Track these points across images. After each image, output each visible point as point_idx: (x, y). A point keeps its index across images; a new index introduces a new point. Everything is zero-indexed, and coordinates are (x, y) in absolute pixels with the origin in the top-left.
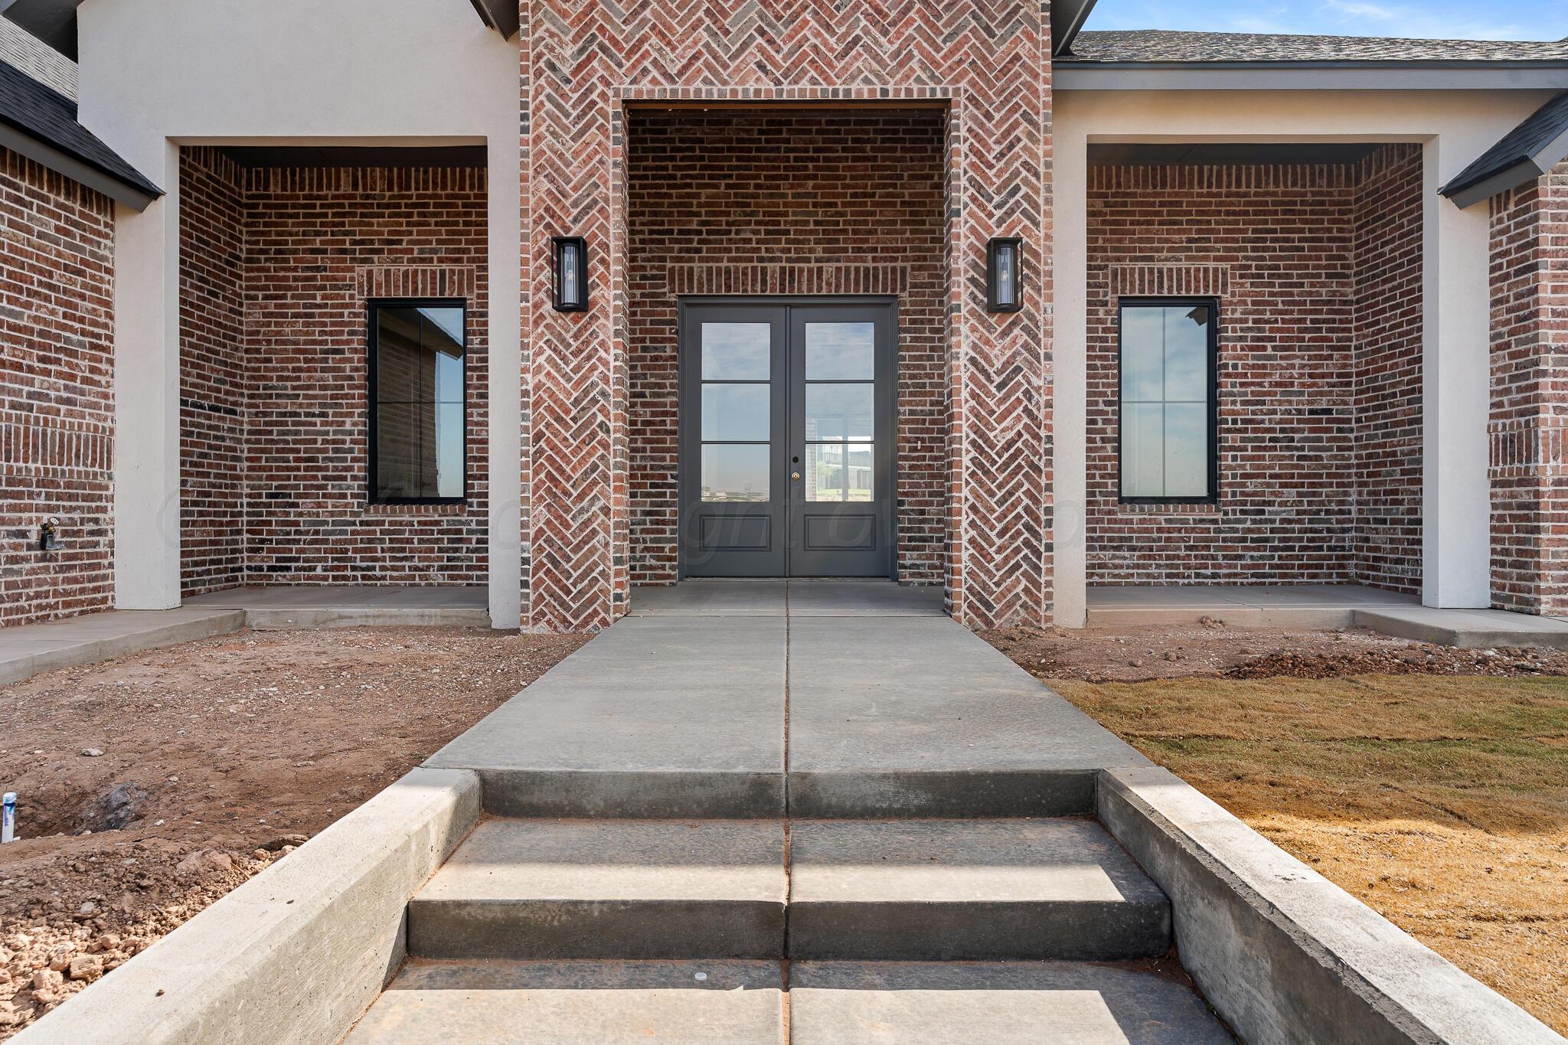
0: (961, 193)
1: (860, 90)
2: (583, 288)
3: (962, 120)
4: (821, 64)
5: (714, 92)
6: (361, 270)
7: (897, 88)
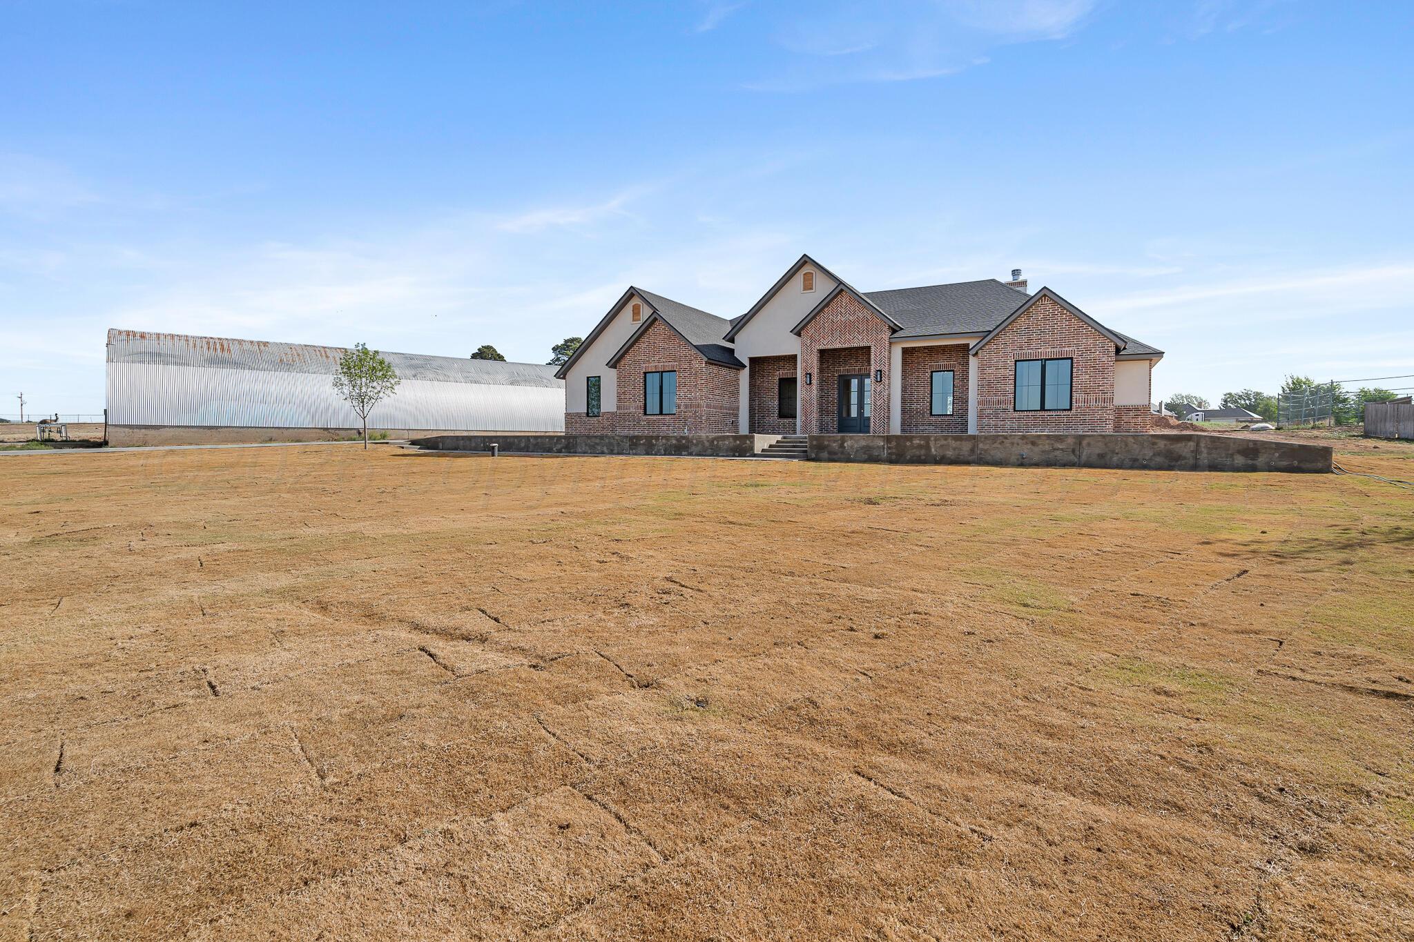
0: (872, 362)
1: (856, 345)
2: (810, 381)
3: (873, 349)
4: (849, 341)
5: (832, 347)
6: (778, 372)
7: (862, 345)
